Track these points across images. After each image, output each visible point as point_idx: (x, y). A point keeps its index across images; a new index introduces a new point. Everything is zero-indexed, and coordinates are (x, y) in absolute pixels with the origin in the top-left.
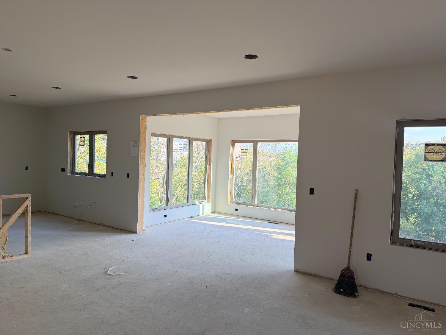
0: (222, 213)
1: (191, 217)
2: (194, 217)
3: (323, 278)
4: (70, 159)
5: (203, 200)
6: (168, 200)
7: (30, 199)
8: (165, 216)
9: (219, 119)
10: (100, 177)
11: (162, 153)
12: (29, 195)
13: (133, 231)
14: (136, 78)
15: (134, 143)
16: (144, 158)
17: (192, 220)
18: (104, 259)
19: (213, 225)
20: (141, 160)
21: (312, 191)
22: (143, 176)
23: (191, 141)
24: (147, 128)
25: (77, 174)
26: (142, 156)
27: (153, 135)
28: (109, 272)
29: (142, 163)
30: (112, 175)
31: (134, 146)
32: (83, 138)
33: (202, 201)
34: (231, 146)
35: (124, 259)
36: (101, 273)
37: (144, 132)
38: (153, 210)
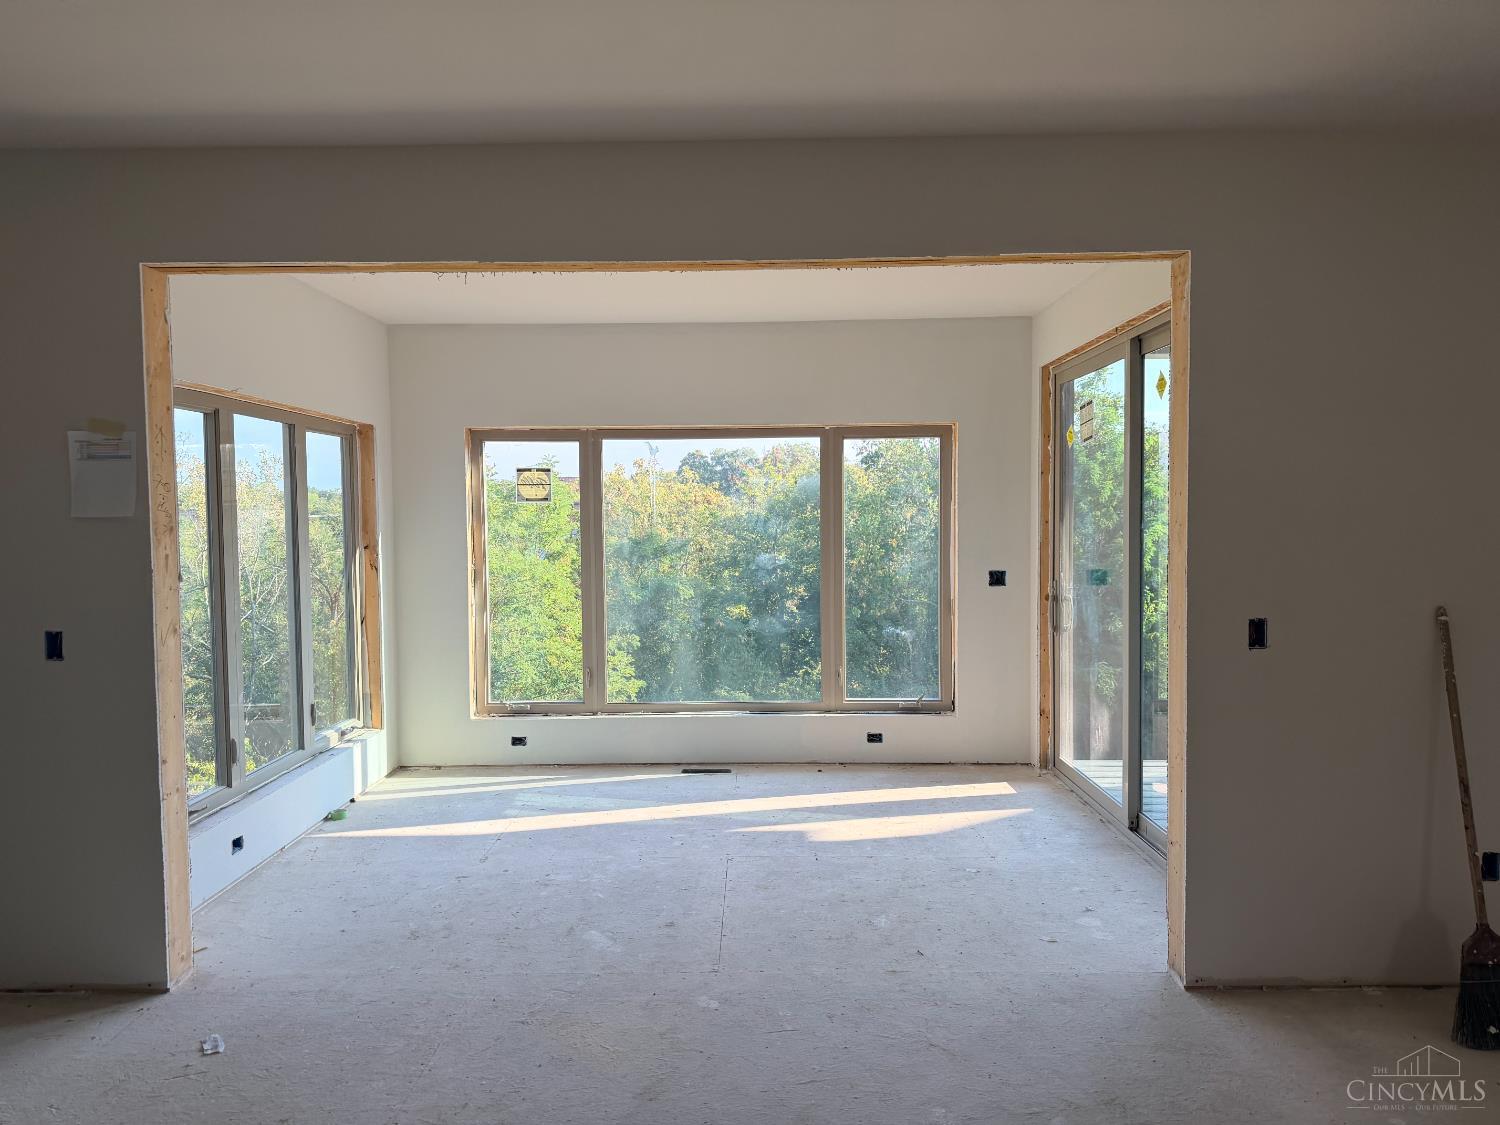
1: (326, 820)
2: (342, 814)
3: (1313, 990)
5: (352, 723)
6: (226, 755)
8: (238, 843)
9: (391, 331)
16: (171, 529)
17: (336, 834)
20: (159, 541)
21: (1257, 633)
22: (171, 641)
23: (296, 430)
24: (173, 342)
26: (163, 518)
31: (94, 457)
33: (348, 724)
34: (464, 457)
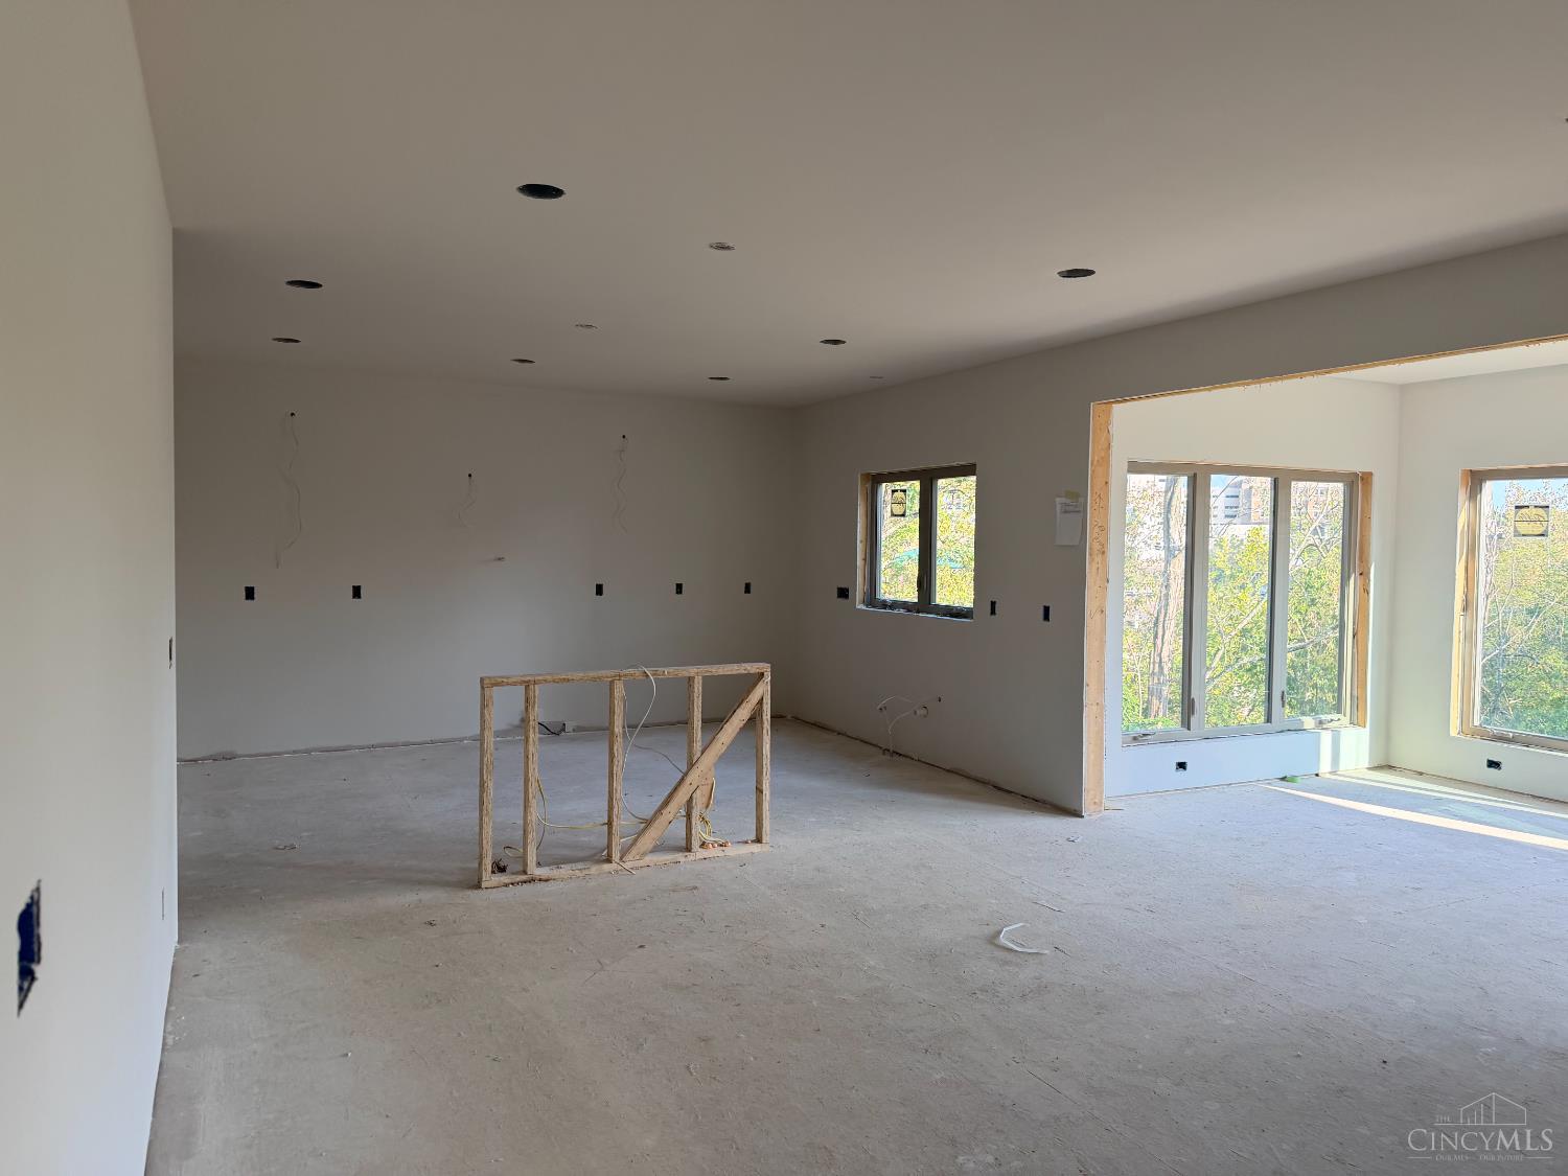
0: (1421, 774)
1: (1283, 779)
2: (1299, 780)
4: (865, 560)
5: (1335, 716)
6: (1188, 707)
7: (768, 678)
8: (1182, 766)
9: (1404, 389)
10: (952, 616)
11: (1146, 532)
12: (766, 668)
13: (1067, 808)
14: (1089, 273)
15: (1068, 501)
16: (1103, 553)
17: (1288, 791)
18: (980, 891)
19: (1384, 819)
20: (1092, 560)
22: (1098, 616)
23: (1280, 483)
24: (1114, 444)
25: (884, 605)
26: (1097, 546)
27: (1136, 467)
28: (1003, 940)
29: (1094, 569)
30: (993, 612)
31: (1066, 512)
32: (901, 491)
33: (1329, 717)
34: (1462, 496)
35: (1047, 901)
36: (975, 937)
37: (1105, 461)
38: (1135, 739)
